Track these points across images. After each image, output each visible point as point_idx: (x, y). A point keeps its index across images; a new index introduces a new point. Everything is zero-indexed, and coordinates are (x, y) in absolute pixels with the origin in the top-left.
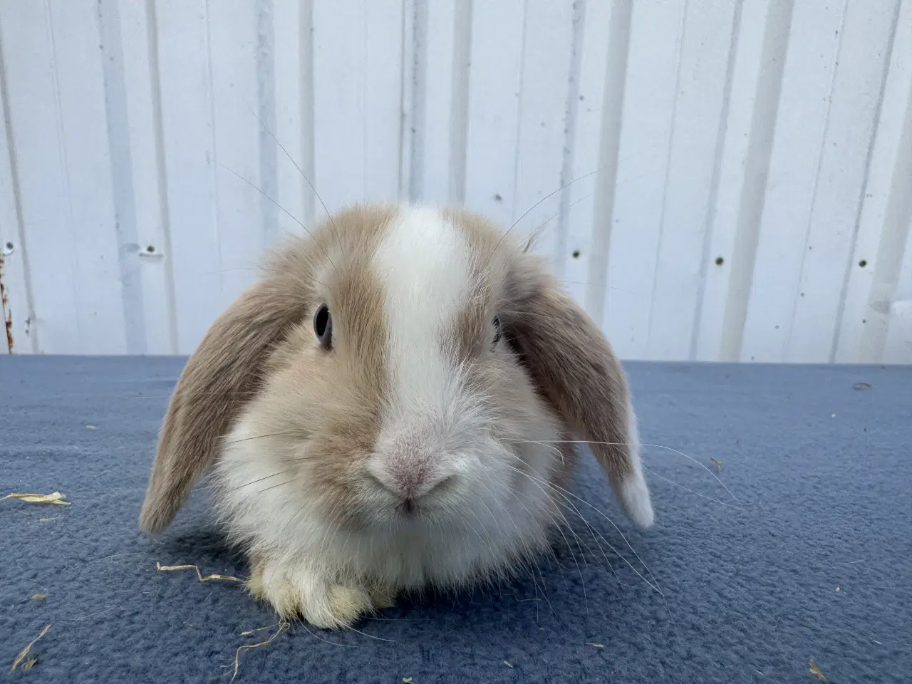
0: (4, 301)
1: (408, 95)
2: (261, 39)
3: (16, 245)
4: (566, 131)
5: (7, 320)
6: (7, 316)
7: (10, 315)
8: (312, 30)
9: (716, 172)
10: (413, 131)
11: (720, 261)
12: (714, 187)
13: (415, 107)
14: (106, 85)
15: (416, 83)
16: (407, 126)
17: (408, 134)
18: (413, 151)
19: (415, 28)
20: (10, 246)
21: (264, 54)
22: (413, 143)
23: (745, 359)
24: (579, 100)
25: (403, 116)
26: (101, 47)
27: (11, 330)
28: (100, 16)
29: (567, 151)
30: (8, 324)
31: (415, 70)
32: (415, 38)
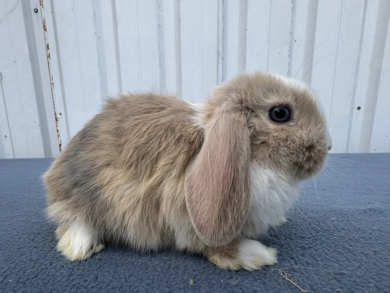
0: (58, 136)
1: (220, 45)
2: (159, 26)
3: (63, 114)
4: (289, 56)
5: (60, 144)
6: (60, 142)
7: (61, 142)
8: (180, 20)
9: (357, 69)
10: (223, 59)
11: (359, 108)
12: (356, 76)
13: (223, 49)
14: (97, 48)
15: (224, 39)
16: (220, 58)
17: (220, 60)
18: (223, 68)
19: (223, 17)
20: (60, 114)
21: (160, 32)
22: (223, 64)
23: (372, 151)
24: (294, 42)
25: (218, 53)
26: (95, 33)
27: (61, 148)
28: (95, 21)
29: (289, 64)
30: (60, 145)
31: (223, 34)
32: (223, 20)
